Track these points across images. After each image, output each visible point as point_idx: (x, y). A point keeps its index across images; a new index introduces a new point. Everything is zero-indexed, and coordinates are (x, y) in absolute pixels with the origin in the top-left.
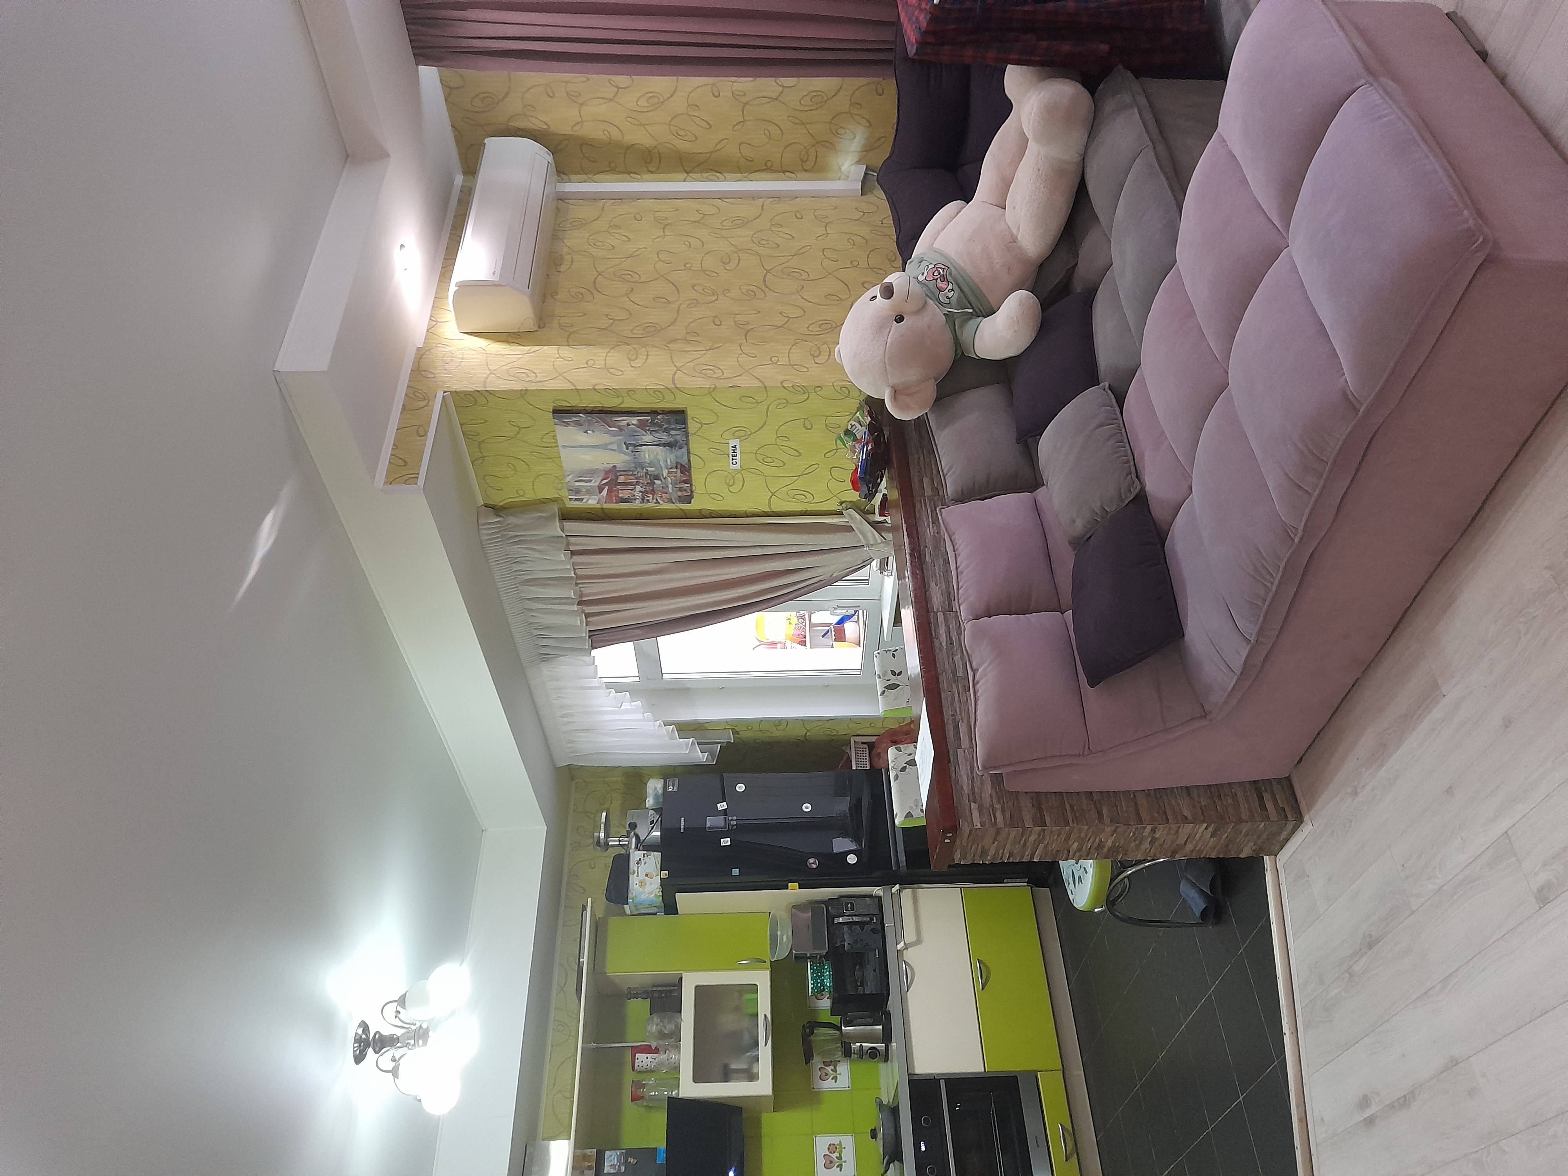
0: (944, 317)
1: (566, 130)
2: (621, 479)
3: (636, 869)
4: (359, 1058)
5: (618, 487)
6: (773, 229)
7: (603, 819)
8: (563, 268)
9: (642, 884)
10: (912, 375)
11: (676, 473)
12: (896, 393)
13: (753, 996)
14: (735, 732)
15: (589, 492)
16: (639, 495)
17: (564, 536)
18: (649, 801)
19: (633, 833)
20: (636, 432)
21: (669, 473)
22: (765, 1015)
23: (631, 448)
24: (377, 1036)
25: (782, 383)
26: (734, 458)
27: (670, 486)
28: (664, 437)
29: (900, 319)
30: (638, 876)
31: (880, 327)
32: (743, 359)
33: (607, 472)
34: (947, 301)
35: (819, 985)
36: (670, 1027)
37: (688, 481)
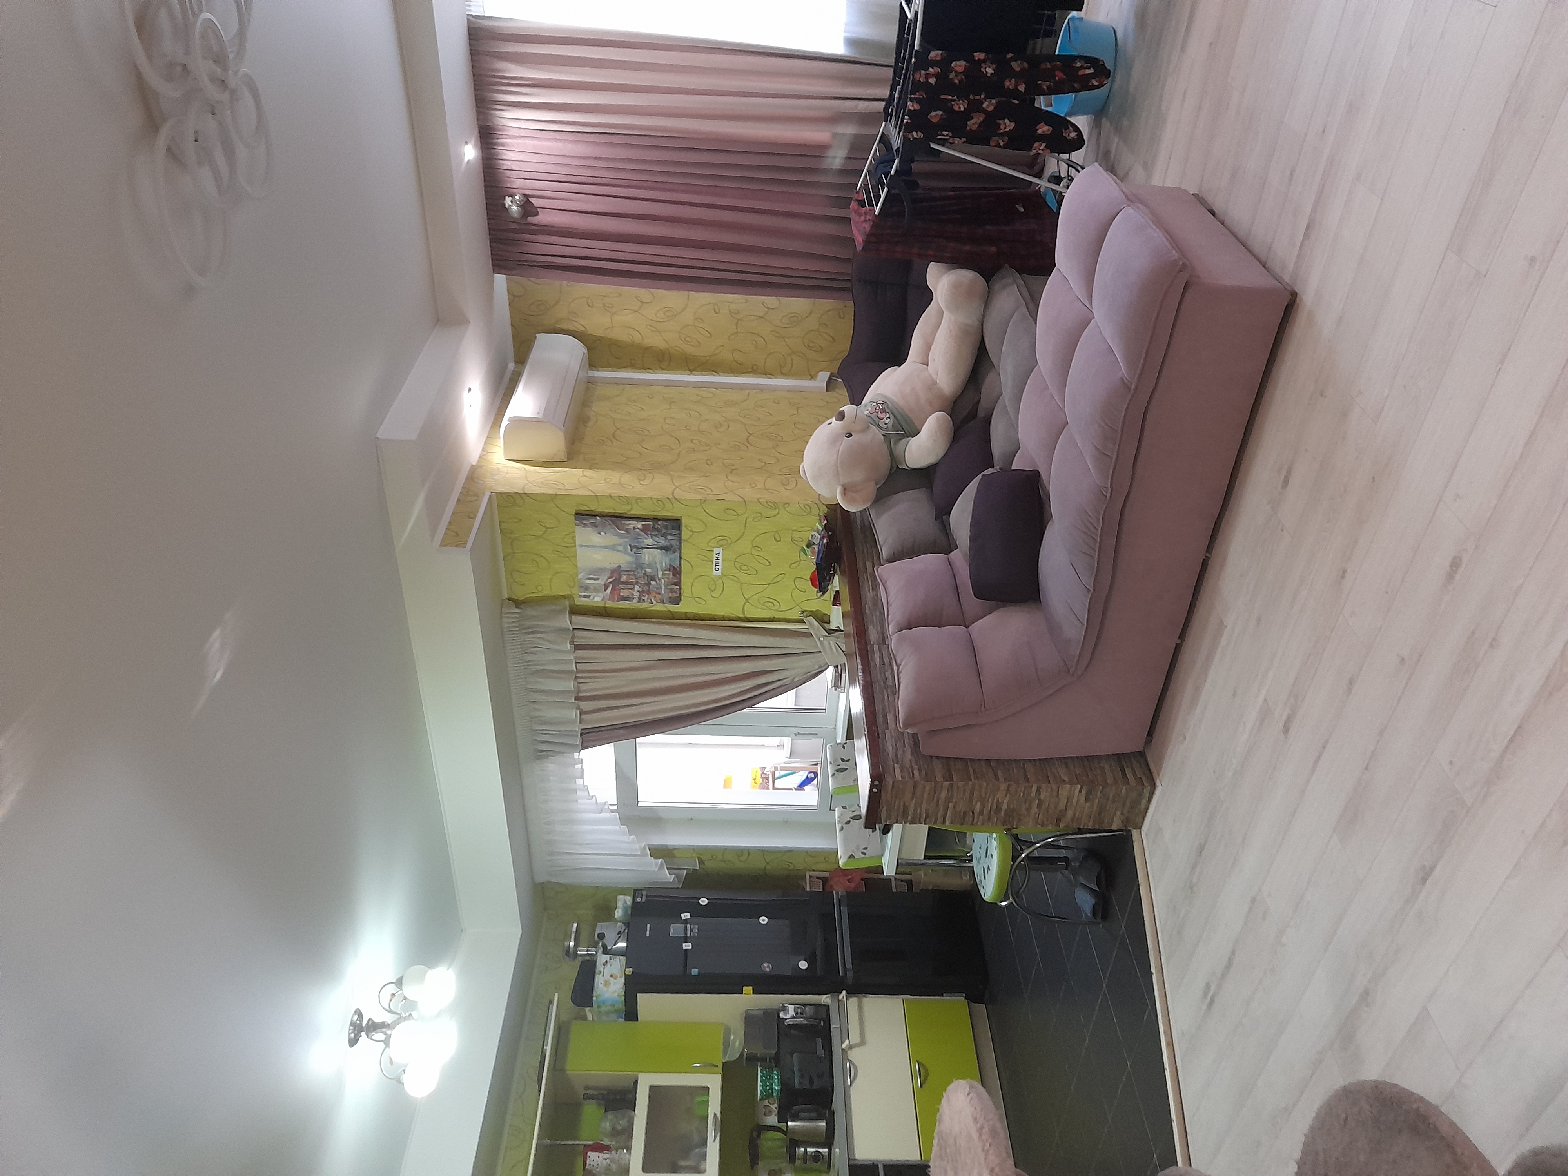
0: (882, 437)
1: (600, 333)
2: (624, 579)
3: (602, 970)
4: (353, 1042)
5: (620, 586)
6: (756, 408)
7: (574, 929)
8: (590, 424)
9: (607, 983)
10: (858, 476)
11: (669, 575)
12: (845, 491)
13: (704, 1098)
14: (701, 862)
15: (596, 590)
16: (636, 594)
17: (571, 629)
18: (618, 912)
19: (600, 944)
20: (639, 535)
21: (663, 574)
22: (715, 1114)
23: (634, 550)
24: (370, 1022)
25: (758, 499)
26: (717, 564)
27: (663, 587)
28: (662, 541)
29: (850, 435)
30: (603, 976)
31: (834, 440)
32: (729, 484)
33: (613, 571)
34: (885, 426)
35: (768, 1088)
36: (623, 1123)
37: (678, 584)
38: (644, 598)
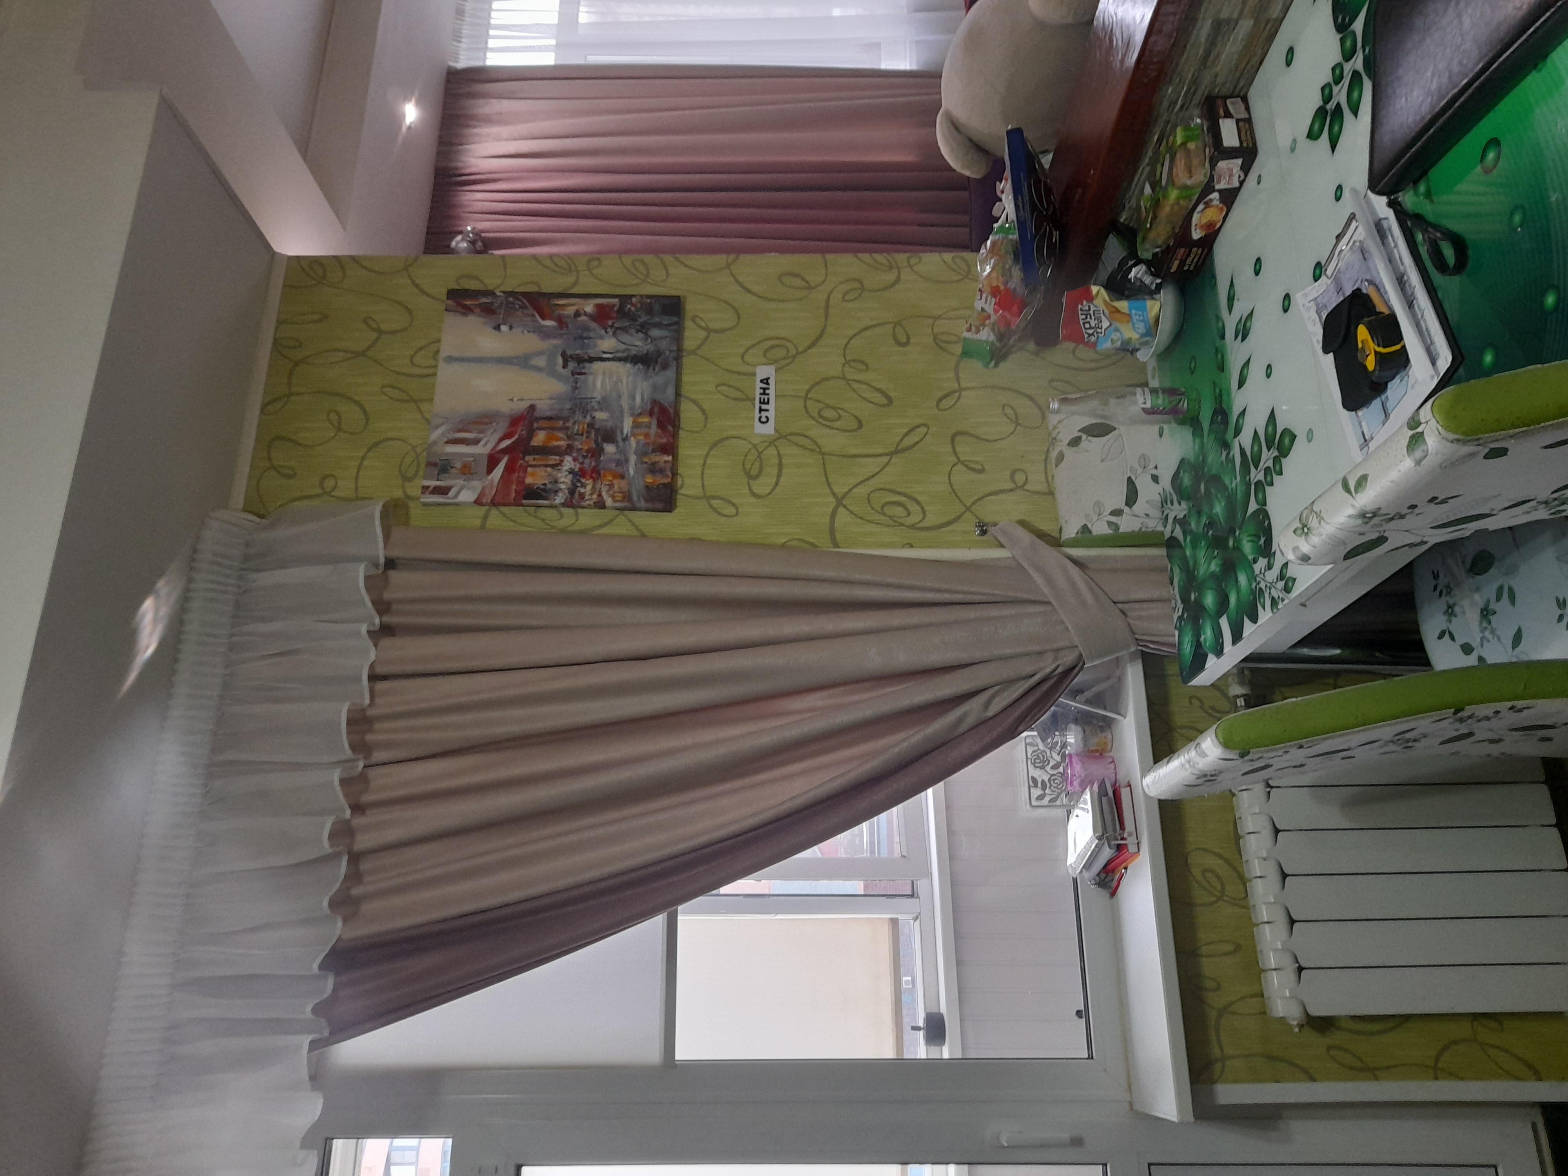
2: (540, 438)
5: (527, 458)
11: (649, 426)
15: (467, 471)
16: (565, 480)
20: (588, 329)
21: (636, 425)
26: (764, 407)
27: (633, 459)
28: (637, 343)
33: (515, 421)
37: (670, 449)
38: (582, 490)
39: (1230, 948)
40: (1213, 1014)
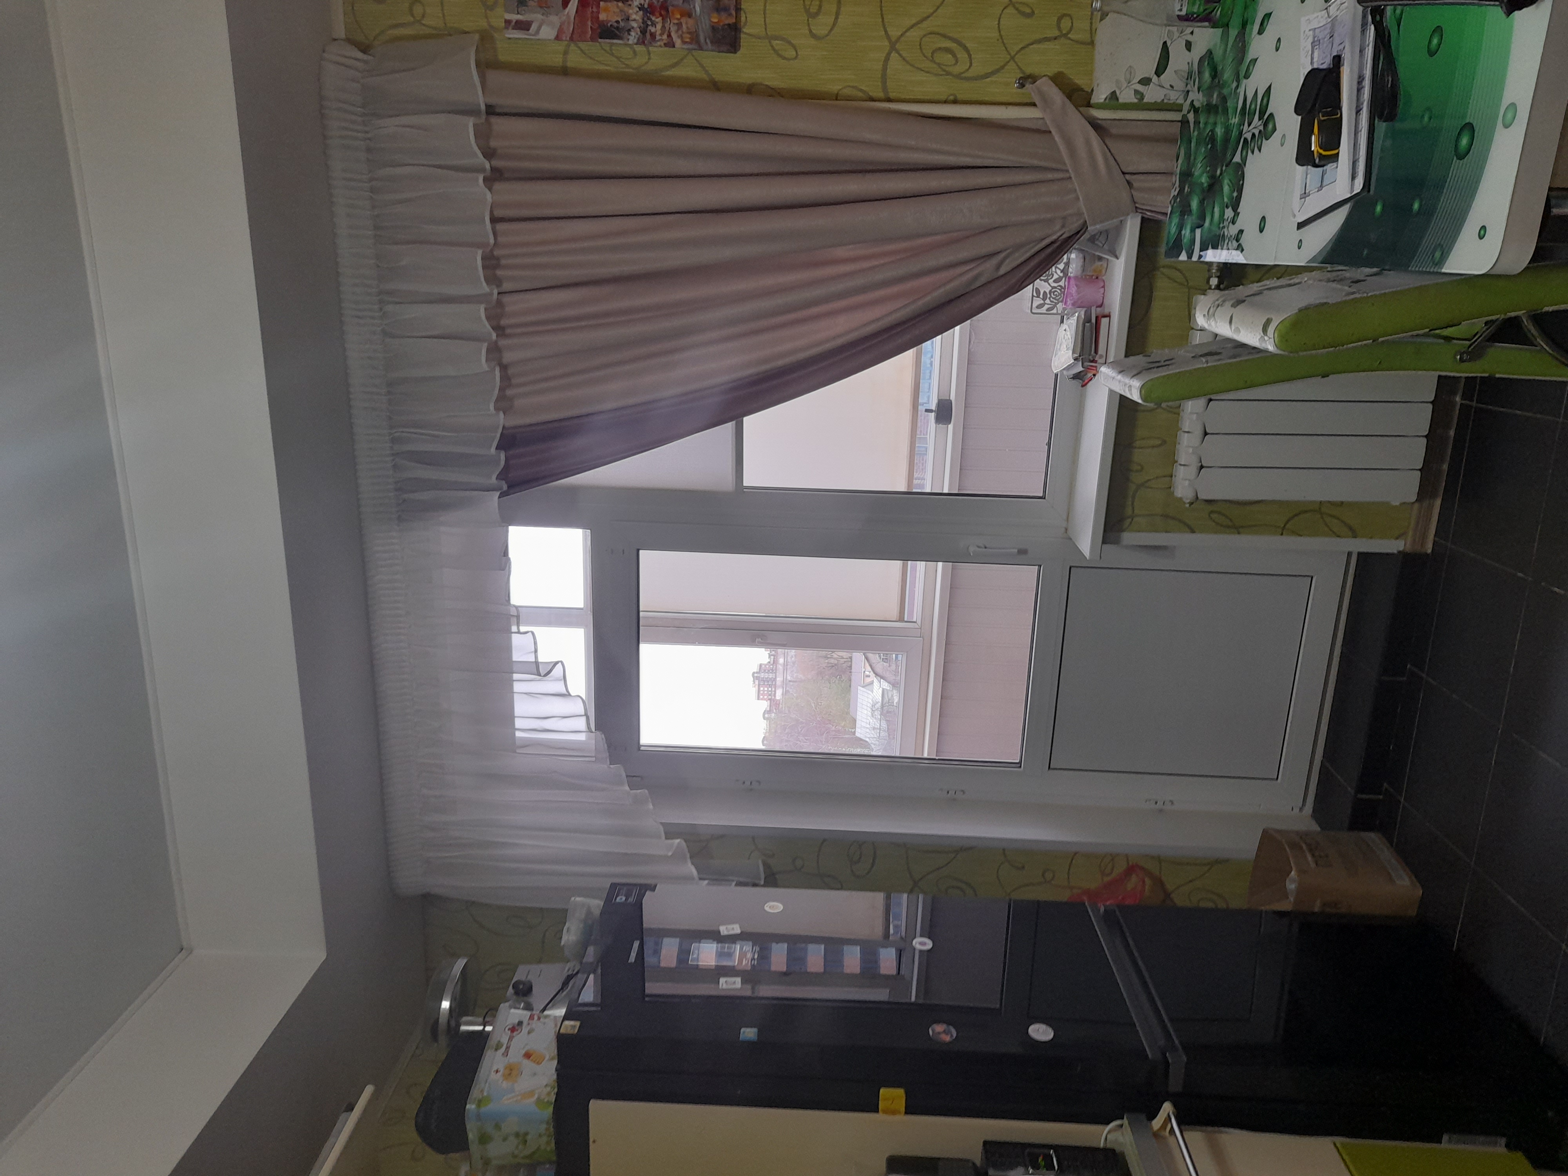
9: (511, 1072)
17: (483, 107)
38: (653, 30)
39: (1158, 442)
40: (1133, 487)
